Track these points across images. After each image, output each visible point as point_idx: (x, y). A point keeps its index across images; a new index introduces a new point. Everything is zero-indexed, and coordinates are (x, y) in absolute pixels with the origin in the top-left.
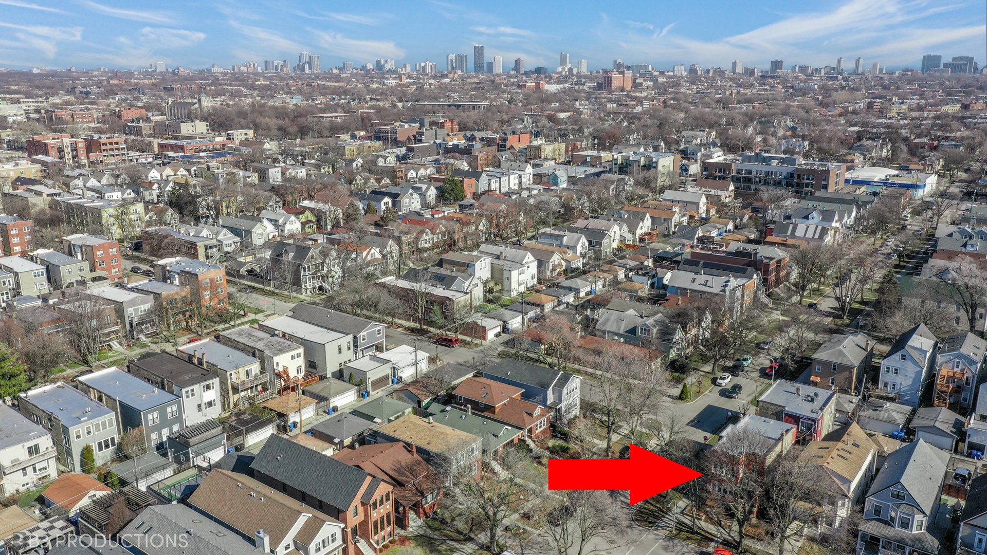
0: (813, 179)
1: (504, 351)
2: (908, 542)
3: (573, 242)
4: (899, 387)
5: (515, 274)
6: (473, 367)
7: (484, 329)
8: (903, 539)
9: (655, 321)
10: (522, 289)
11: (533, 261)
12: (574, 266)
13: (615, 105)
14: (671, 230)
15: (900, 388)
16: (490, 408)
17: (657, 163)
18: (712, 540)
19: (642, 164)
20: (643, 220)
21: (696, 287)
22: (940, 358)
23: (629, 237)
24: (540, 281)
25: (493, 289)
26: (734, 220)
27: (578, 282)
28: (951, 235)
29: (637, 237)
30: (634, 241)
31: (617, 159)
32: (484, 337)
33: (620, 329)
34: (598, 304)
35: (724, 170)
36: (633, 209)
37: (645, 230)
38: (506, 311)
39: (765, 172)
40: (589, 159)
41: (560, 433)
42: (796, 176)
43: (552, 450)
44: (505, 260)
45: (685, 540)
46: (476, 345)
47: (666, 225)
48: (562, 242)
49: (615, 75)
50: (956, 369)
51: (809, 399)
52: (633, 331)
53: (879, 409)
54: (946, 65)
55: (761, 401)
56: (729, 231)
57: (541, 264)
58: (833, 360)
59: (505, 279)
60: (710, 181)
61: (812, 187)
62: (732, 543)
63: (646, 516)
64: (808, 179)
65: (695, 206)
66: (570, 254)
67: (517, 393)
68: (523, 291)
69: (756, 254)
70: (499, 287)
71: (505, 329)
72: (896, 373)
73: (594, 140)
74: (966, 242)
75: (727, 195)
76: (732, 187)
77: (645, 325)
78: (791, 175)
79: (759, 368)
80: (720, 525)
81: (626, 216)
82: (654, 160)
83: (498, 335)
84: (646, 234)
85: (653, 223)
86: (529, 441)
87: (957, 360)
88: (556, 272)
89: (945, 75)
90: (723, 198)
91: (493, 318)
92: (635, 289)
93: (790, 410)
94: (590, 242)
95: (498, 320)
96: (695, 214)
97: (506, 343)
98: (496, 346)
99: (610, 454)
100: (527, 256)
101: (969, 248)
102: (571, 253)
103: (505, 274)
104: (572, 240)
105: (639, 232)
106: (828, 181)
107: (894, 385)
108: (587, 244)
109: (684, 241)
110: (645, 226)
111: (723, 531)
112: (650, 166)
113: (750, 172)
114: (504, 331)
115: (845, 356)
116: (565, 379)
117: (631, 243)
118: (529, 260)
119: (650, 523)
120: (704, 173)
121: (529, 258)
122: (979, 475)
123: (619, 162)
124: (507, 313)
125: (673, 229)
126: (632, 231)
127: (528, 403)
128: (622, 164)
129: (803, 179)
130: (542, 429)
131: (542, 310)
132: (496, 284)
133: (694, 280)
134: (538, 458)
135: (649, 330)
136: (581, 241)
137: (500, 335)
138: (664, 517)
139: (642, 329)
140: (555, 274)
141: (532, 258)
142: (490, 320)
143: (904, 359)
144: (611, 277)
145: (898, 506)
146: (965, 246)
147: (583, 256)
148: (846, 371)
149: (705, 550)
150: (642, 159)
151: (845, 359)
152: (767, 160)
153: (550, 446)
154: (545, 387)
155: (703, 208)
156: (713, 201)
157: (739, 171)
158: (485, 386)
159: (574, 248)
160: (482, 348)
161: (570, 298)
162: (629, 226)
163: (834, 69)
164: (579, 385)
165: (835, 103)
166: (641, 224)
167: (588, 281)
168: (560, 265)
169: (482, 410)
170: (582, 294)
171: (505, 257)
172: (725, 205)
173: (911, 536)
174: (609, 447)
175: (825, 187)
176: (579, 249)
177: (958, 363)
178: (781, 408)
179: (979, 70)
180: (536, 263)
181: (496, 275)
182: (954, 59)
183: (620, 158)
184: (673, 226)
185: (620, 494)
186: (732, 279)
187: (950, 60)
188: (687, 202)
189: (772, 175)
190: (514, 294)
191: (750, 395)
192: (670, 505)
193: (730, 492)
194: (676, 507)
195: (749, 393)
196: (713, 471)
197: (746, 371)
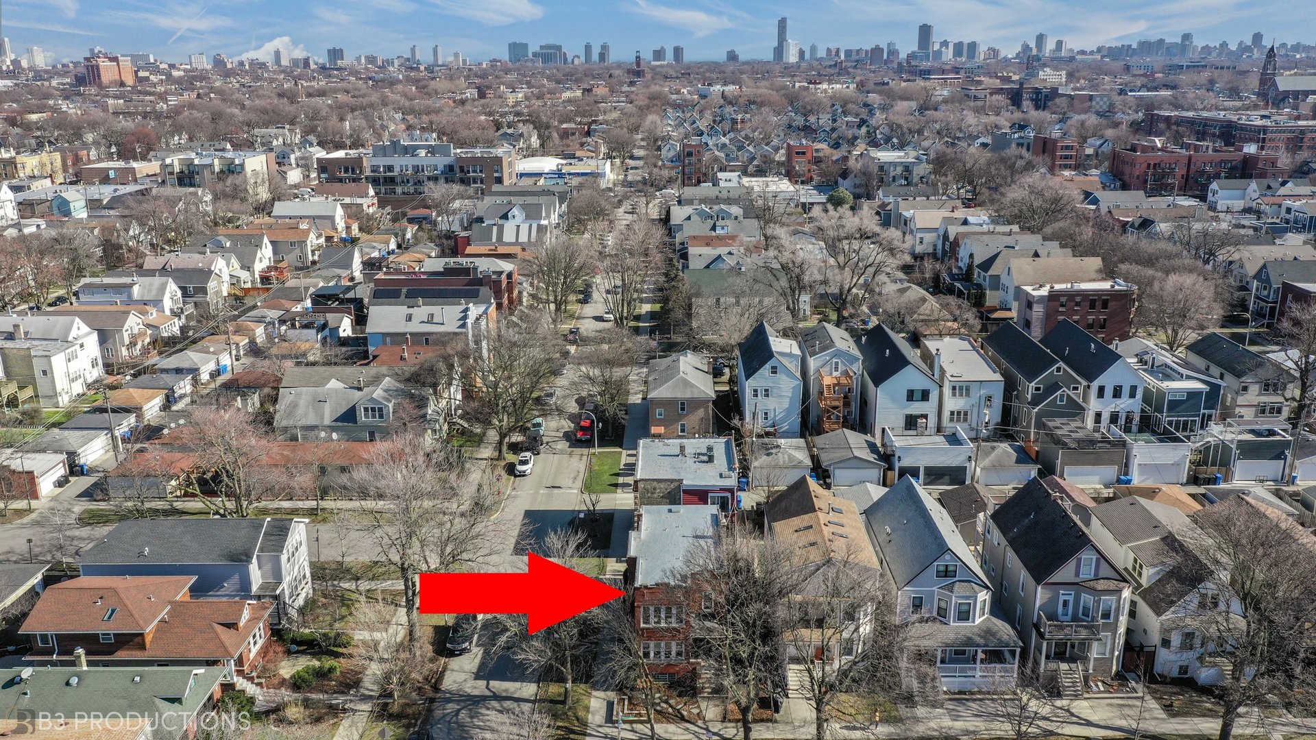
0: (481, 171)
1: (86, 511)
2: (978, 640)
3: (154, 293)
4: (772, 415)
5: (58, 362)
6: (31, 559)
7: (30, 476)
8: (969, 638)
9: (386, 391)
10: (78, 388)
11: (88, 334)
12: (165, 335)
13: (122, 101)
14: (307, 258)
15: (775, 416)
16: (134, 640)
17: (242, 165)
19: (217, 169)
20: (259, 246)
21: (415, 327)
22: (813, 363)
23: (244, 275)
24: (109, 368)
25: (16, 398)
26: (396, 236)
27: (191, 357)
28: (689, 218)
29: (257, 276)
30: (253, 282)
31: (172, 165)
32: (34, 495)
33: (322, 419)
34: (249, 387)
35: (353, 170)
36: (236, 232)
37: (265, 264)
38: (66, 433)
39: (414, 167)
40: (112, 174)
41: (294, 641)
42: (457, 170)
43: (297, 684)
44: (26, 339)
46: (20, 513)
47: (297, 252)
48: (130, 296)
49: (103, 64)
50: (835, 374)
51: (705, 458)
52: (349, 416)
53: (773, 451)
54: (535, 55)
55: (640, 480)
56: (393, 251)
57: (104, 338)
58: (679, 395)
59: (38, 374)
60: (337, 185)
61: (482, 183)
64: (474, 171)
65: (328, 222)
66: (153, 315)
67: (180, 589)
68: (81, 391)
69: (475, 269)
70: (29, 392)
71: (75, 469)
72: (767, 395)
73: (110, 147)
74: (715, 224)
75: (369, 202)
76: (371, 192)
77: (372, 400)
78: (450, 168)
79: (561, 435)
80: (683, 719)
81: (228, 245)
82: (237, 162)
83: (60, 483)
84: (269, 269)
85: (275, 252)
86: (241, 683)
87: (834, 360)
88: (139, 346)
89: (537, 65)
90: (365, 207)
91: (44, 451)
92: (300, 352)
93: (690, 482)
94: (184, 290)
95: (56, 452)
96: (333, 234)
97: (87, 494)
98: (66, 505)
100: (75, 326)
101: (719, 231)
102: (154, 311)
103: (38, 366)
104: (150, 290)
105: (259, 267)
106: (502, 172)
107: (766, 414)
108: (179, 293)
109: (338, 271)
110: (264, 257)
111: (696, 729)
112: (231, 170)
113: (390, 168)
114: (72, 473)
115: (692, 386)
116: (280, 532)
117: (249, 285)
118: (81, 333)
120: (322, 176)
121: (79, 328)
122: (997, 507)
123: (177, 169)
124: (71, 438)
125: (310, 258)
126: (247, 267)
127: (216, 602)
128: (182, 172)
129: (469, 172)
130: (258, 646)
131: (140, 417)
132: (21, 388)
133: (409, 318)
134: (276, 710)
135: (380, 410)
136: (168, 290)
137: (67, 481)
139: (366, 409)
140: (137, 351)
141: (85, 329)
142: (39, 457)
143: (775, 373)
144: (247, 341)
145: (950, 588)
146: (714, 228)
147: (176, 314)
148: (698, 408)
150: (216, 162)
151: (695, 391)
152: (409, 151)
153: (287, 676)
154: (242, 558)
155: (341, 224)
156: (353, 212)
157: (375, 169)
158: (101, 593)
159: (157, 303)
160: (33, 516)
161: (184, 386)
162: (240, 258)
163: (408, 60)
164: (304, 537)
165: (436, 93)
166: (259, 255)
167: (208, 352)
168: (142, 334)
169: (110, 649)
170: (205, 377)
171: (26, 333)
172: (370, 217)
173: (976, 630)
175: (499, 180)
176: (167, 304)
177: (837, 364)
178: (676, 484)
179: (569, 60)
180: (95, 336)
181: (17, 370)
182: (541, 47)
183: (176, 163)
184: (310, 253)
185: (479, 727)
186: (471, 305)
187: (537, 49)
188: (314, 218)
189: (423, 171)
190: (64, 400)
191: (575, 478)
192: (581, 714)
193: (679, 654)
194: (593, 714)
195: (572, 475)
196: (642, 625)
197: (547, 443)
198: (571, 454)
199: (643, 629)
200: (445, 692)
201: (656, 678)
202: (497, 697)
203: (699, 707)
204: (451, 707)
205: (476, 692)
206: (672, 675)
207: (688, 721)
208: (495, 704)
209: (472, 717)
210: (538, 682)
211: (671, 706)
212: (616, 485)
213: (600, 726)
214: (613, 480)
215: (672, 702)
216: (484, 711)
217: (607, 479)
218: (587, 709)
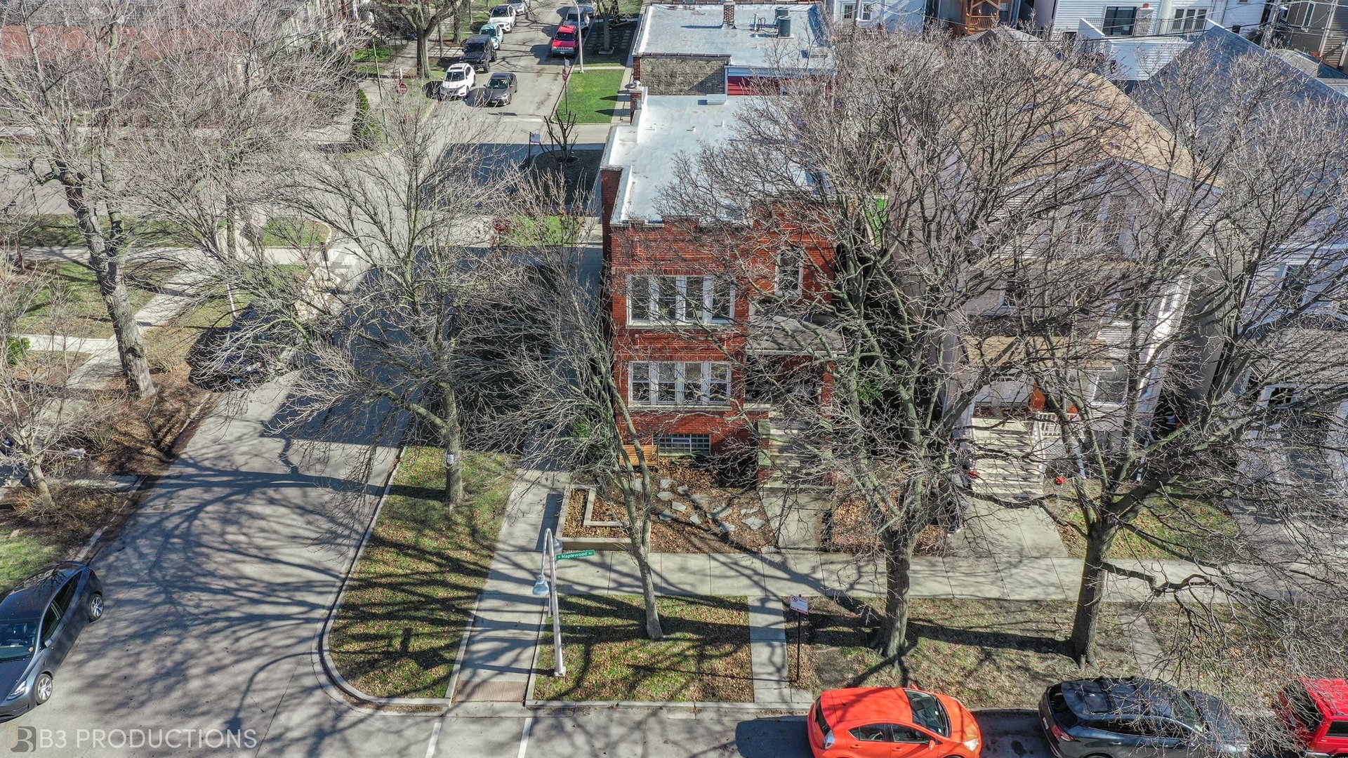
4: (878, 11)
15: (882, 13)
18: (742, 636)
45: (631, 688)
51: (773, 31)
55: (645, 56)
62: (828, 619)
63: (397, 628)
79: (529, 49)
93: (743, 63)
99: (145, 381)
111: (758, 564)
119: (428, 659)
138: (479, 594)
149: (749, 711)
174: (129, 352)
178: (716, 65)
185: (234, 548)
191: (542, 103)
192: (483, 516)
193: (719, 389)
194: (513, 520)
195: (538, 99)
196: (631, 323)
197: (504, 59)
198: (539, 73)
199: (634, 332)
200: (186, 464)
201: (664, 443)
202: (297, 478)
203: (762, 512)
204: (187, 498)
205: (256, 465)
206: (700, 439)
207: (741, 548)
208: (293, 493)
209: (226, 521)
210: (400, 447)
211: (697, 507)
212: (611, 113)
213: (523, 550)
214: (607, 105)
215: (699, 497)
216: (259, 508)
217: (596, 103)
218: (499, 509)
